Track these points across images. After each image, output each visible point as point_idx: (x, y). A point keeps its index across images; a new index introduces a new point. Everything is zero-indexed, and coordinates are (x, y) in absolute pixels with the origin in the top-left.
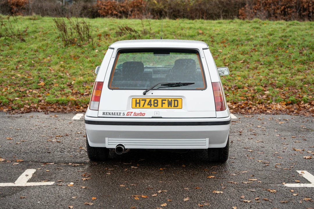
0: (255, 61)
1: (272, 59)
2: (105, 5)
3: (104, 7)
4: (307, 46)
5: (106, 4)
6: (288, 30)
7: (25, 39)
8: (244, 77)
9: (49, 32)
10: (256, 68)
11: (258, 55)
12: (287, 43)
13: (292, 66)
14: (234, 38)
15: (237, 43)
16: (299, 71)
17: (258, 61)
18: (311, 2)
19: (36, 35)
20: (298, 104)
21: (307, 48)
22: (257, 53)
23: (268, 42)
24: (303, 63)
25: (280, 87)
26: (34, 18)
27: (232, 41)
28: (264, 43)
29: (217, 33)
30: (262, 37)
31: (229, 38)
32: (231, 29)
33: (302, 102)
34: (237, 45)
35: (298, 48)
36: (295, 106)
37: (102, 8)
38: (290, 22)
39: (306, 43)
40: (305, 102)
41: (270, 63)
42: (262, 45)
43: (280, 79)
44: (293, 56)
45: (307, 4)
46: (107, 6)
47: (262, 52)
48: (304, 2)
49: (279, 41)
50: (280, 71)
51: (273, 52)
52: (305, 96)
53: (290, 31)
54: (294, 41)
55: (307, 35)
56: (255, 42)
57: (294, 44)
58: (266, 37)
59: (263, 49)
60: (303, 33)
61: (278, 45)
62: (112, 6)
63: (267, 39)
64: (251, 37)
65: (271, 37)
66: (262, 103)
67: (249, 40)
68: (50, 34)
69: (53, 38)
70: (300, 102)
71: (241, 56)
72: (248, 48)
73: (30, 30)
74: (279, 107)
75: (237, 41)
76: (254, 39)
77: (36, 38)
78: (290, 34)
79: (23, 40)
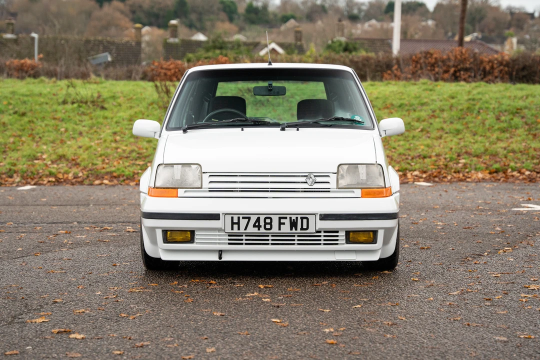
0: (438, 129)
1: (459, 126)
2: (166, 69)
3: (163, 71)
4: (506, 111)
5: (168, 67)
6: (475, 92)
7: (106, 106)
8: (428, 146)
9: (135, 97)
10: (440, 138)
11: (440, 122)
12: (477, 107)
13: (488, 134)
14: (402, 102)
15: (407, 108)
16: (498, 139)
17: (442, 129)
18: (496, 62)
19: (119, 101)
20: (504, 173)
21: (506, 114)
22: (437, 120)
23: (451, 107)
24: (503, 130)
25: (478, 156)
26: (94, 81)
27: (400, 106)
28: (447, 108)
29: (375, 96)
30: (441, 101)
31: (394, 103)
32: (393, 92)
33: (510, 170)
34: (408, 110)
35: (494, 113)
36: (501, 175)
37: (160, 73)
38: (473, 84)
39: (504, 107)
40: (513, 170)
41: (458, 132)
42: (443, 110)
43: (476, 148)
44: (487, 123)
45: (490, 64)
46: (170, 70)
47: (444, 118)
48: (486, 61)
49: (466, 105)
50: (474, 139)
51: (459, 119)
52: (512, 164)
53: (479, 93)
54: (487, 105)
55: (503, 98)
56: (432, 107)
57: (487, 108)
58: (446, 100)
59: (445, 115)
60: (498, 95)
61: (465, 109)
62: (177, 70)
63: (448, 103)
64: (425, 100)
65: (453, 101)
66: (459, 172)
67: (423, 104)
68: (137, 99)
69: (145, 104)
70: (507, 170)
71: (416, 124)
72: (423, 114)
73: (105, 94)
74: (480, 175)
75: (406, 105)
76: (431, 103)
77: (120, 105)
78: (480, 96)
79: (103, 108)
